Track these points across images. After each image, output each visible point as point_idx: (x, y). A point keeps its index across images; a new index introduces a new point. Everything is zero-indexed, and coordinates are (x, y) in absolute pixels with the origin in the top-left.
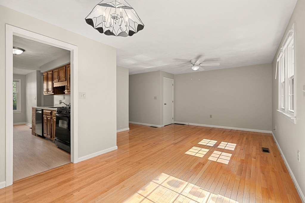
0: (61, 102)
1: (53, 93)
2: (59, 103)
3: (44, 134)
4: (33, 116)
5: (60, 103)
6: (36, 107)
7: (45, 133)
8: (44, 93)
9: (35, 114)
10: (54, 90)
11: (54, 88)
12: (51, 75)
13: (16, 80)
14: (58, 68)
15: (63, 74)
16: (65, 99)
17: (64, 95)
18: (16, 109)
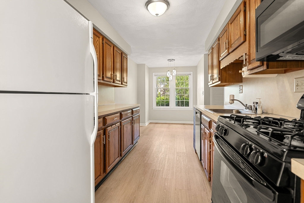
0: (233, 100)
3: (202, 159)
4: (194, 119)
10: (221, 74)
11: (221, 72)
12: (217, 48)
13: (188, 73)
14: (228, 23)
15: (237, 29)
16: (242, 93)
17: (241, 84)
18: (189, 106)
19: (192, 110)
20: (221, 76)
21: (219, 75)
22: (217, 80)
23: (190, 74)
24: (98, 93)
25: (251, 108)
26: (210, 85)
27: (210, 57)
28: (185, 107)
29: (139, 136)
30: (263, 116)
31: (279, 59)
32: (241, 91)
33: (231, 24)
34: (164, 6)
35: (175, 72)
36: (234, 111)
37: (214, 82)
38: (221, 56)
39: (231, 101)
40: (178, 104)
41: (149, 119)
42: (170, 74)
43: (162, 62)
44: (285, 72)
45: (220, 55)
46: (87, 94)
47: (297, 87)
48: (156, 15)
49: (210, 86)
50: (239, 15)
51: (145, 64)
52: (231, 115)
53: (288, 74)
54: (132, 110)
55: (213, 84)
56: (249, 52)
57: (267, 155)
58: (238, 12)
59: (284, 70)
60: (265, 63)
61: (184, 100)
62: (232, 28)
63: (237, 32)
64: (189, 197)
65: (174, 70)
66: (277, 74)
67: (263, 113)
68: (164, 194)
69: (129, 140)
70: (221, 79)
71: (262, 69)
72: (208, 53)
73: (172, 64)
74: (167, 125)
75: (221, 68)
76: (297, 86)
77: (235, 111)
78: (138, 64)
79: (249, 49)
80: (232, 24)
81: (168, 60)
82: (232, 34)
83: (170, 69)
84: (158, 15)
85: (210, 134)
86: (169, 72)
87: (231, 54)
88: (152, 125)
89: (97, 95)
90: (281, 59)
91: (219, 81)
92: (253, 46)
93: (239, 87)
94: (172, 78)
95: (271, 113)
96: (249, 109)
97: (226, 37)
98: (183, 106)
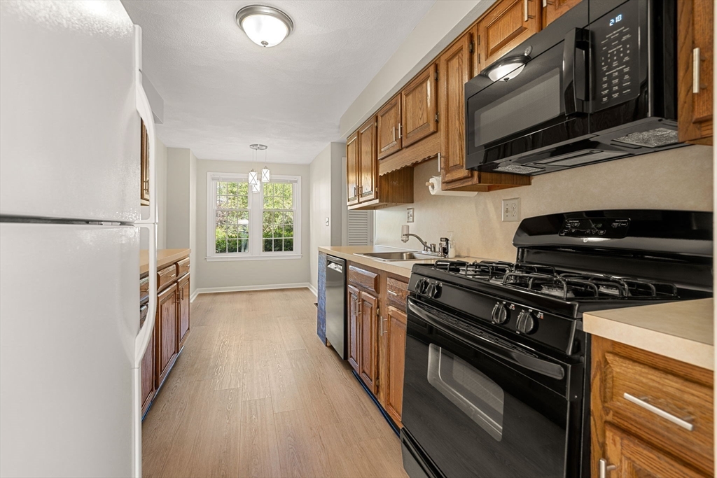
0: (408, 235)
1: (377, 201)
2: (398, 236)
3: (351, 357)
4: (320, 277)
5: (405, 238)
6: (328, 248)
7: (353, 354)
8: (348, 203)
9: (325, 273)
10: (380, 186)
11: (380, 181)
12: (372, 134)
13: (292, 178)
14: (400, 93)
15: (420, 109)
16: (413, 221)
17: (410, 206)
18: (292, 250)
19: (300, 258)
20: (380, 190)
21: (376, 186)
22: (372, 196)
23: (296, 182)
24: (157, 221)
25: (434, 248)
26: (350, 205)
27: (352, 150)
28: (283, 254)
29: (189, 329)
30: (455, 260)
31: (496, 170)
32: (411, 218)
33: (407, 95)
34: (280, 28)
35: (266, 175)
36: (404, 254)
37: (361, 200)
38: (381, 152)
39: (405, 237)
40: (268, 246)
41: (197, 286)
42: (256, 178)
43: (235, 147)
44: (489, 189)
45: (380, 150)
46: (122, 223)
47: (507, 214)
48: (263, 43)
49: (349, 208)
50: (424, 85)
51: (189, 149)
52: (437, 262)
53: (491, 192)
54: (176, 263)
55: (361, 203)
56: (447, 152)
57: (544, 314)
58: (422, 78)
59: (488, 186)
60: (476, 173)
61: (283, 238)
62: (409, 102)
63: (421, 113)
64: (342, 436)
65: (265, 171)
66: (477, 192)
67: (457, 256)
68: (291, 446)
69: (172, 341)
70: (380, 196)
71: (470, 183)
72: (347, 142)
73: (260, 155)
74: (245, 296)
75: (381, 174)
76: (507, 211)
77: (406, 255)
78: (168, 148)
79: (446, 147)
80: (410, 96)
81: (253, 145)
82: (409, 115)
83: (257, 167)
84: (267, 44)
85: (378, 301)
86: (253, 174)
87: (404, 150)
88: (207, 300)
89: (156, 225)
90: (499, 169)
91: (377, 198)
92: (455, 142)
93: (407, 211)
94: (261, 187)
95: (466, 255)
96: (431, 251)
97: (396, 118)
98: (281, 250)
